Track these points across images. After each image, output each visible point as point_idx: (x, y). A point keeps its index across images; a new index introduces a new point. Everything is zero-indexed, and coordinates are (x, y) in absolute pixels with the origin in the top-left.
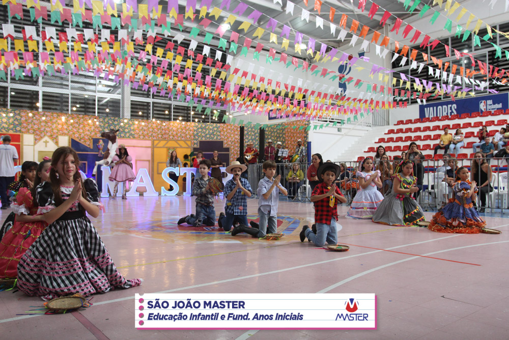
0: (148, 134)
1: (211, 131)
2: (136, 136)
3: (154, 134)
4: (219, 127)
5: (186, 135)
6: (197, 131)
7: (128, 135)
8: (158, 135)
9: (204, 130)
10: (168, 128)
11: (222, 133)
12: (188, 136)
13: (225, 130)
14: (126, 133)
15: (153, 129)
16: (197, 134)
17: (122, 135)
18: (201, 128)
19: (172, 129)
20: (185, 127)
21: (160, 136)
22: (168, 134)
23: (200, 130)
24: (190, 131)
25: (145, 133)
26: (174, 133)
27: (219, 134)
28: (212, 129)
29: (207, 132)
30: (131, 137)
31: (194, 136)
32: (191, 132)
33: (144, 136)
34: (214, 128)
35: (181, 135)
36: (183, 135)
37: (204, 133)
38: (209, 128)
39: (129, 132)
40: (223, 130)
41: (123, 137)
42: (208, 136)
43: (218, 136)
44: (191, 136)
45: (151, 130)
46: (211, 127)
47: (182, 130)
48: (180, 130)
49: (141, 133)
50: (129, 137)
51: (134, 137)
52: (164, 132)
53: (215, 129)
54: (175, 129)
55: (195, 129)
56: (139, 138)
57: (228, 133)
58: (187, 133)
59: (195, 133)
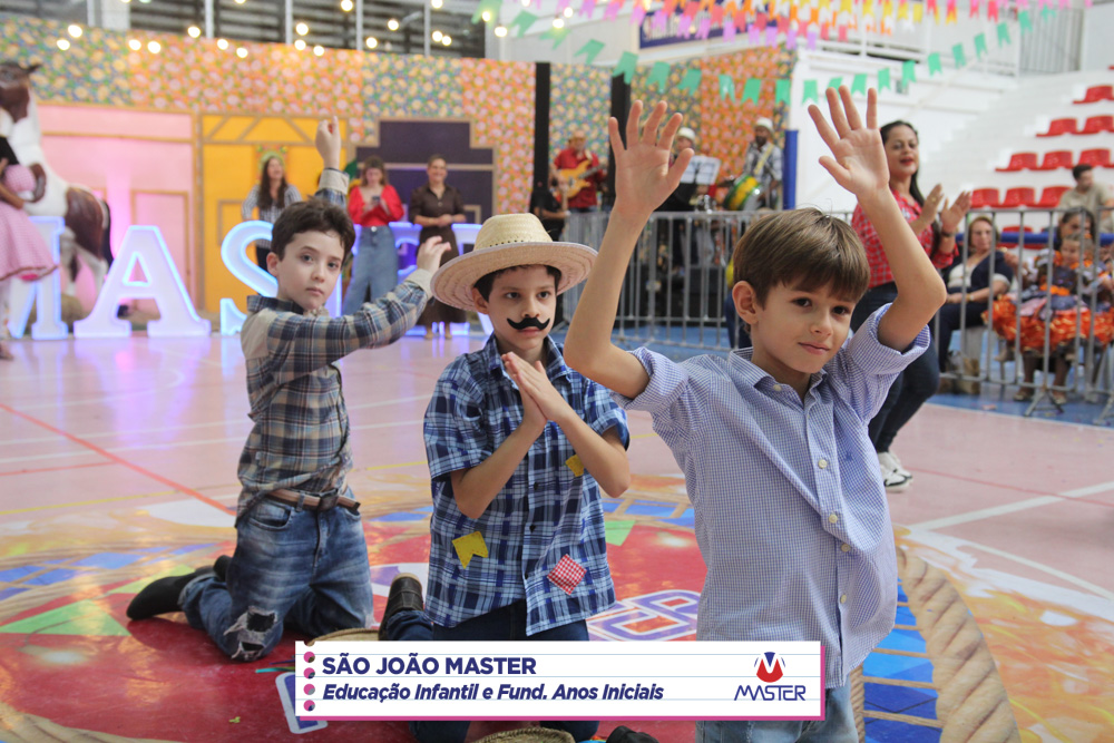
0: (183, 91)
1: (428, 88)
2: (137, 97)
3: (210, 94)
4: (458, 73)
5: (335, 100)
6: (374, 83)
7: (103, 92)
8: (226, 94)
9: (402, 83)
10: (265, 70)
11: (469, 95)
12: (342, 105)
13: (479, 82)
14: (96, 85)
15: (206, 73)
16: (376, 95)
17: (82, 92)
18: (390, 73)
19: (280, 73)
20: (330, 69)
21: (233, 100)
22: (264, 93)
23: (386, 82)
24: (350, 83)
25: (175, 86)
26: (290, 90)
27: (456, 96)
28: (432, 80)
29: (413, 90)
30: (118, 101)
31: (365, 105)
32: (354, 90)
33: (171, 100)
34: (437, 74)
35: (314, 98)
36: (323, 99)
37: (402, 92)
38: (419, 74)
39: (107, 81)
40: (472, 83)
41: (86, 100)
42: (417, 105)
43: (455, 104)
44: (351, 103)
45: (196, 75)
46: (427, 72)
47: (319, 78)
48: (309, 80)
49: (155, 87)
50: (109, 101)
51: (130, 103)
52: (246, 84)
53: (444, 79)
54: (288, 73)
55: (369, 76)
56: (148, 106)
57: (492, 95)
58: (338, 91)
59: (369, 91)
